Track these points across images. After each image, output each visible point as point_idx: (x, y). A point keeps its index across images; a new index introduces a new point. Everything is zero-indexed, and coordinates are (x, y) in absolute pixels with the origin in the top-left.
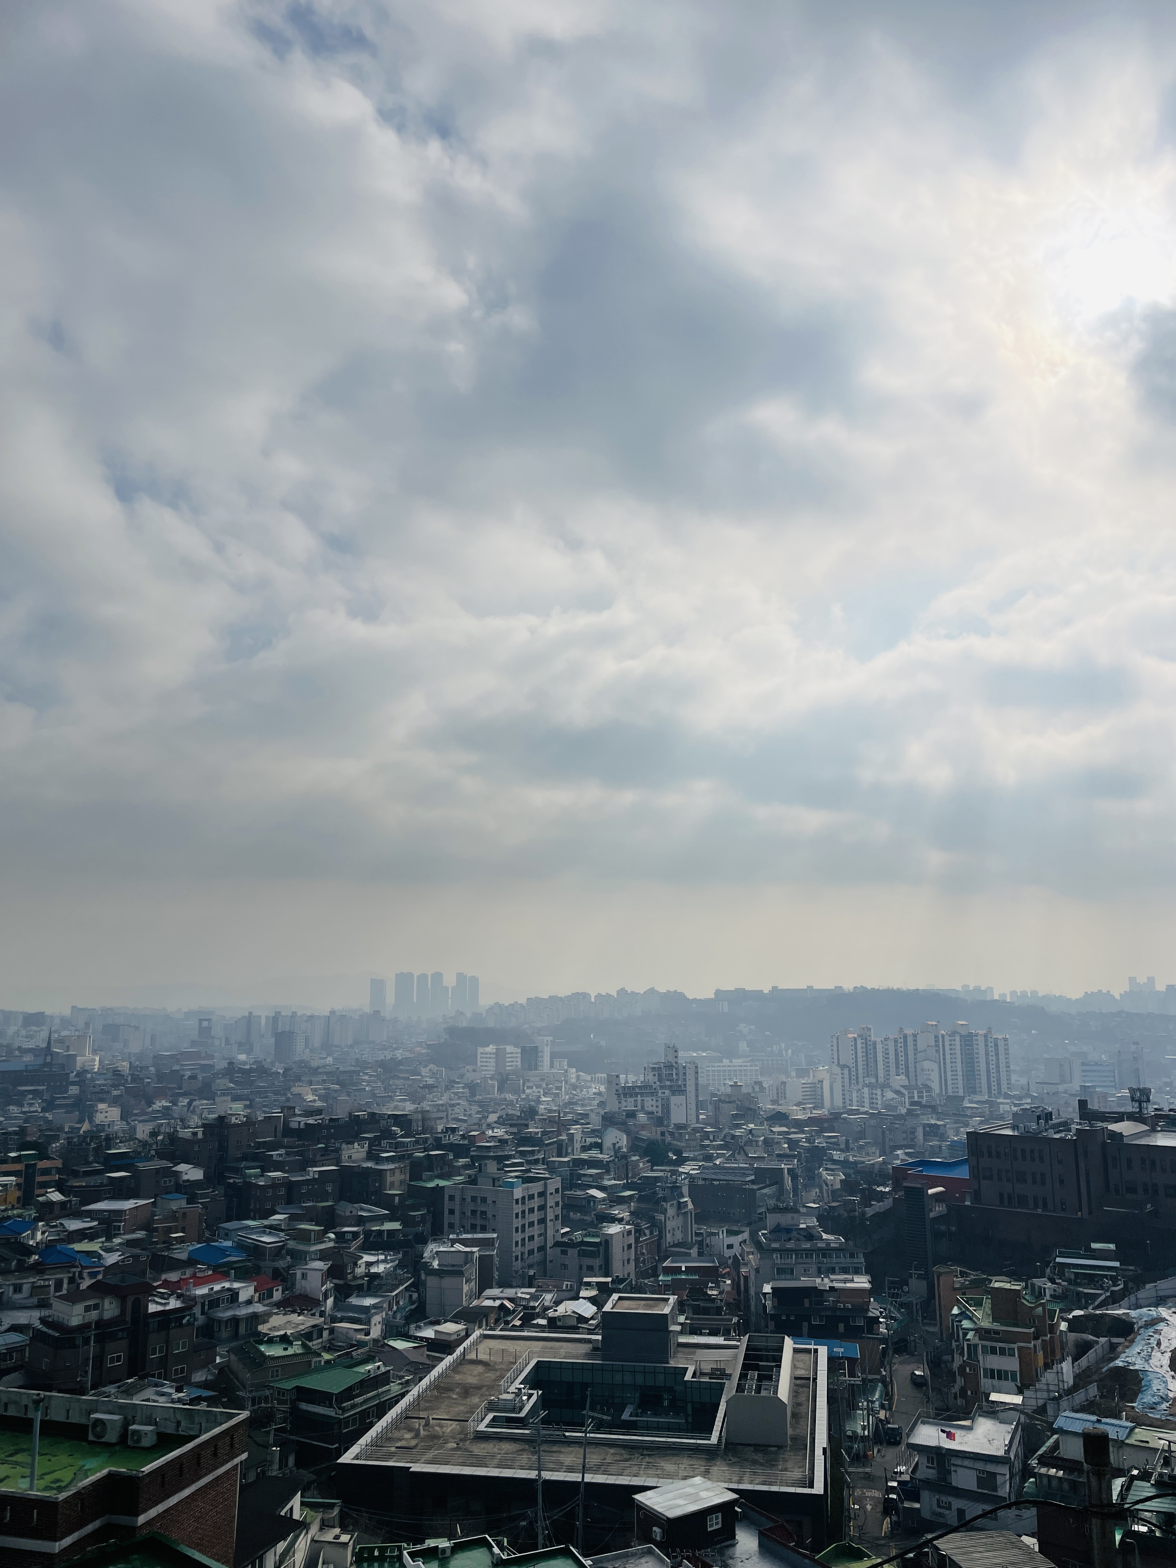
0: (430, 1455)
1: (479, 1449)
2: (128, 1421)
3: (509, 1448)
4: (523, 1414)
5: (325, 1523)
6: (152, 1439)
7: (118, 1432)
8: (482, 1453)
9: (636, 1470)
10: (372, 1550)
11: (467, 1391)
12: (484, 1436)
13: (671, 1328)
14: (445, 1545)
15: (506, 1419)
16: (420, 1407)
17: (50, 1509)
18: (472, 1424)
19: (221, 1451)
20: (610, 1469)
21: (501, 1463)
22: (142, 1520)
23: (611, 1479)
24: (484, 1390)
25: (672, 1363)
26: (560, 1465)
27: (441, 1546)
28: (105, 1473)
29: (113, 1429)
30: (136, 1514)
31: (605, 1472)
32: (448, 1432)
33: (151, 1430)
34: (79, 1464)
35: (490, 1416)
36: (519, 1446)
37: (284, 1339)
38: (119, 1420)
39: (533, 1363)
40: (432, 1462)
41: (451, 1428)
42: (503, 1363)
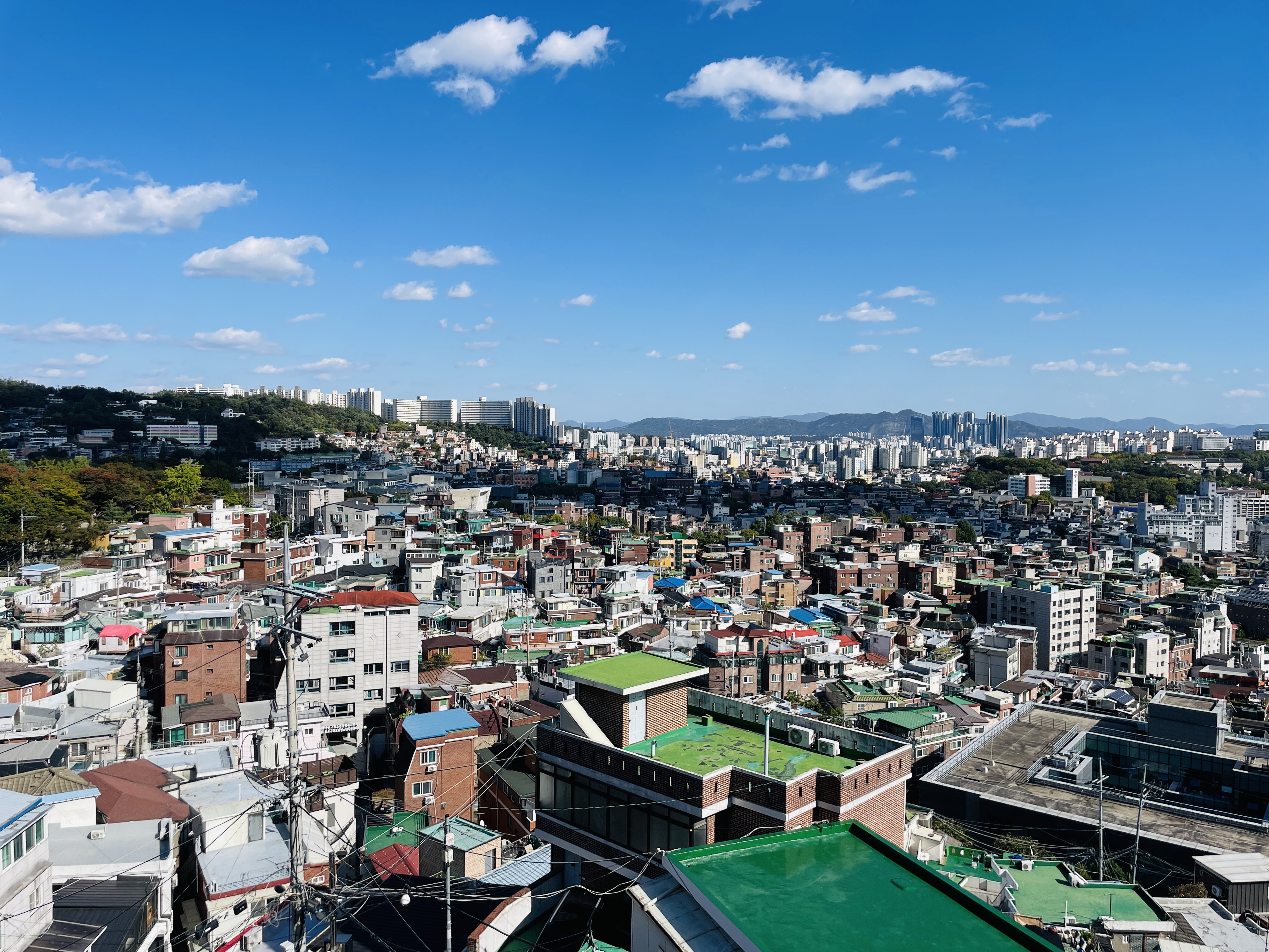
0: (995, 788)
1: (1039, 792)
2: (818, 734)
3: (1065, 796)
4: (1076, 772)
5: (920, 823)
6: (837, 750)
7: (811, 741)
8: (1040, 795)
9: (1186, 835)
10: (958, 850)
11: (1023, 747)
12: (1041, 783)
13: (1220, 725)
14: (1028, 863)
15: (1062, 774)
16: (984, 750)
17: (780, 789)
18: (1030, 772)
19: (894, 769)
20: (1161, 830)
21: (1058, 807)
22: (843, 809)
23: (1163, 839)
24: (1038, 749)
25: (1219, 754)
26: (1113, 819)
27: (1024, 862)
28: (815, 771)
29: (807, 738)
30: (839, 804)
31: (1156, 831)
32: (1009, 775)
33: (836, 744)
34: (787, 759)
35: (1046, 769)
36: (1075, 797)
37: (866, 683)
38: (811, 733)
39: (1082, 734)
40: (998, 794)
41: (1011, 772)
42: (1053, 730)
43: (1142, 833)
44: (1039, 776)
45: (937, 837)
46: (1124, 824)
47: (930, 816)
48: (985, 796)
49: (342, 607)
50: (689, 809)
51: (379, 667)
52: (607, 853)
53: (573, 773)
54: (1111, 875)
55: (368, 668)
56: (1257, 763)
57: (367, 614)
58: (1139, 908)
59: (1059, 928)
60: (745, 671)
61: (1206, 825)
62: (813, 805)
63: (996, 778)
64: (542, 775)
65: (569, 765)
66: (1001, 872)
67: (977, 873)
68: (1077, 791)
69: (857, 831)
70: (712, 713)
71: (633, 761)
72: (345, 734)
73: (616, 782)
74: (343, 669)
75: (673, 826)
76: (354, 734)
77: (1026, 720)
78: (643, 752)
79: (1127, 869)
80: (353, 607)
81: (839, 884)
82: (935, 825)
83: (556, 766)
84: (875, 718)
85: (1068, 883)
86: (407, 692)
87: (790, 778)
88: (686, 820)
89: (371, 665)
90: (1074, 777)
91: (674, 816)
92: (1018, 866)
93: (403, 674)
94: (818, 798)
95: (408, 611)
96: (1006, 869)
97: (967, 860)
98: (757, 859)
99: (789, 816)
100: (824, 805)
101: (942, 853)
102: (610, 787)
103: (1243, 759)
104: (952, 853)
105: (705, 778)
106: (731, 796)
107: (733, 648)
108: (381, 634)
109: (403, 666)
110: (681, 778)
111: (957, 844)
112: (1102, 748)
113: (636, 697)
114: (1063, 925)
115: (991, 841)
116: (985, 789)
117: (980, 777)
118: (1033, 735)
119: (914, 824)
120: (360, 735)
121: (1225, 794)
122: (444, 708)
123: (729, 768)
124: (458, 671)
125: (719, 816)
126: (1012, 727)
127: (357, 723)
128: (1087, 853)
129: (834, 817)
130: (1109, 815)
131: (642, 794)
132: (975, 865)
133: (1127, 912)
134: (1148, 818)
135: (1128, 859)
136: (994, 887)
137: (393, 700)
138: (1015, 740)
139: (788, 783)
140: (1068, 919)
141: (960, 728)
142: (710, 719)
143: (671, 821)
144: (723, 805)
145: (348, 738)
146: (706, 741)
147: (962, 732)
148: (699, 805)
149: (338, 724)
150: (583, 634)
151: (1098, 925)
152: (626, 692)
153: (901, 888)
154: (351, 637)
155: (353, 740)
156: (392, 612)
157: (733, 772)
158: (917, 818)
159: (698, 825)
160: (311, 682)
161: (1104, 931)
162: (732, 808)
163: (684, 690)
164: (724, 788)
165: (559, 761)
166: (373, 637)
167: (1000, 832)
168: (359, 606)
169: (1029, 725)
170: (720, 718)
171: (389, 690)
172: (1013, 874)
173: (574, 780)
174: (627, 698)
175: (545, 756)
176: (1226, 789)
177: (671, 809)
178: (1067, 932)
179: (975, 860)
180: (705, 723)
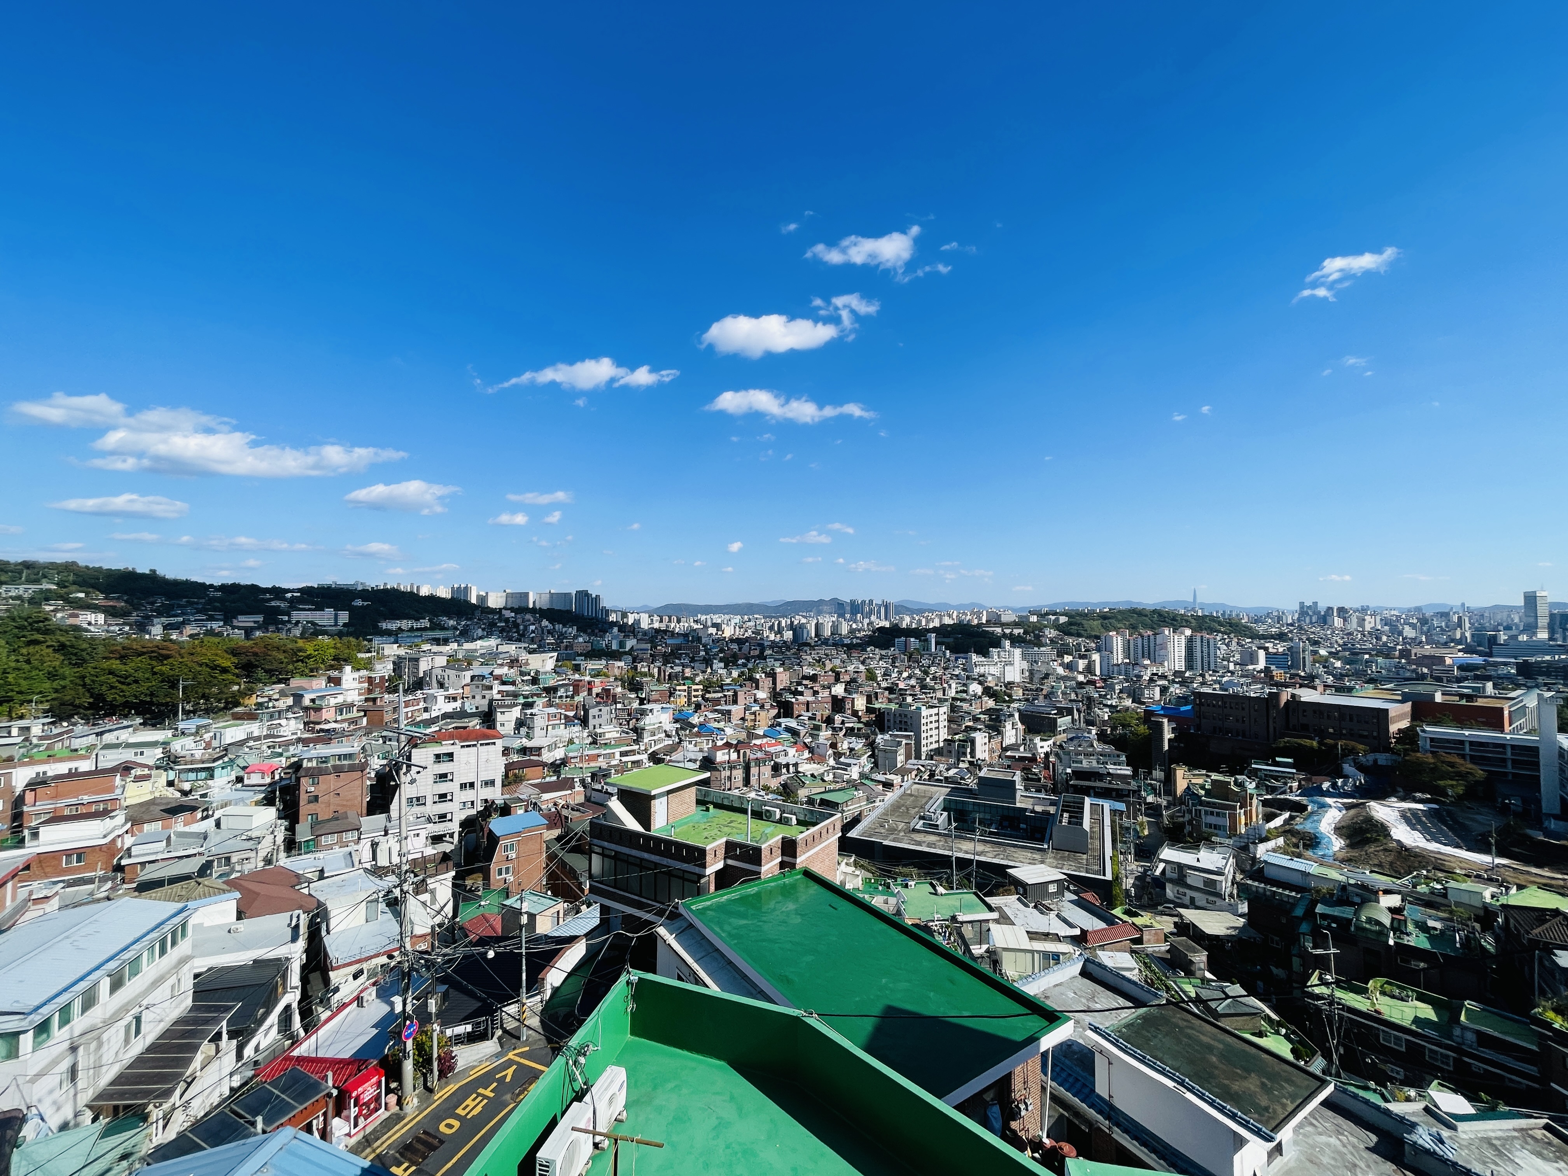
0: (892, 837)
1: (918, 837)
2: (783, 812)
3: (932, 838)
4: (938, 823)
5: (847, 864)
6: (794, 821)
7: (778, 817)
8: (918, 839)
9: (1002, 856)
10: (870, 879)
11: (908, 809)
12: (919, 831)
13: (1017, 787)
14: (912, 883)
15: (930, 824)
16: (885, 814)
17: (758, 851)
18: (912, 825)
19: (830, 831)
20: (988, 854)
21: (929, 845)
22: (799, 860)
23: (989, 860)
24: (917, 809)
25: (1018, 805)
26: (961, 850)
27: (909, 883)
28: (781, 836)
29: (775, 815)
30: (796, 857)
31: (985, 856)
32: (900, 827)
33: (794, 817)
34: (762, 830)
35: (922, 822)
36: (938, 838)
37: (812, 775)
38: (778, 811)
39: (942, 798)
40: (894, 841)
41: (901, 826)
42: (925, 797)
43: (977, 858)
44: (917, 827)
45: (857, 872)
46: (967, 852)
47: (853, 859)
48: (886, 843)
49: (444, 743)
50: (697, 870)
51: (472, 785)
52: (640, 906)
53: (616, 852)
54: (961, 886)
55: (463, 786)
56: (1039, 809)
57: (462, 747)
58: (977, 905)
59: (931, 924)
60: (734, 772)
61: (1013, 849)
62: (780, 859)
63: (892, 830)
64: (593, 855)
65: (613, 846)
66: (896, 891)
67: (882, 893)
68: (939, 834)
69: (808, 874)
70: (712, 803)
71: (658, 840)
72: (445, 835)
73: (646, 856)
74: (443, 788)
75: (686, 883)
76: (452, 835)
77: (909, 792)
78: (665, 833)
79: (970, 882)
80: (452, 742)
81: (797, 912)
82: (856, 864)
83: (603, 848)
84: (818, 798)
85: (936, 894)
86: (493, 802)
87: (765, 842)
88: (695, 878)
89: (466, 784)
90: (937, 826)
91: (687, 876)
92: (906, 886)
93: (490, 789)
94: (783, 854)
95: (494, 743)
96: (899, 888)
97: (875, 885)
98: (743, 900)
99: (764, 869)
100: (786, 859)
101: (861, 882)
102: (642, 860)
103: (1031, 807)
104: (866, 881)
105: (707, 848)
106: (725, 858)
107: (726, 758)
108: (473, 760)
109: (490, 783)
110: (691, 849)
111: (870, 875)
112: (953, 806)
113: (661, 795)
114: (933, 921)
115: (889, 872)
116: (885, 839)
117: (883, 831)
118: (913, 801)
119: (843, 864)
120: (456, 836)
121: (1023, 829)
122: (521, 812)
123: (724, 840)
124: (531, 785)
125: (718, 873)
126: (901, 797)
127: (455, 827)
128: (946, 873)
129: (793, 866)
130: (958, 848)
131: (665, 863)
132: (880, 888)
133: (971, 908)
134: (980, 847)
135: (969, 875)
136: (892, 901)
137: (482, 808)
138: (903, 805)
139: (763, 847)
140: (936, 916)
141: (870, 800)
142: (711, 807)
143: (684, 879)
144: (720, 865)
145: (447, 838)
146: (708, 822)
147: (872, 803)
148: (704, 866)
149: (438, 829)
150: (623, 754)
151: (954, 919)
152: (653, 793)
153: (836, 909)
154: (451, 763)
155: (451, 840)
156: (482, 745)
157: (727, 842)
158: (845, 861)
159: (703, 881)
160: (418, 799)
161: (957, 922)
162: (726, 866)
163: (693, 789)
164: (721, 853)
165: (606, 844)
166: (467, 763)
167: (895, 866)
168: (457, 741)
169: (911, 795)
170: (718, 806)
171: (479, 802)
172: (903, 891)
173: (617, 857)
174: (654, 797)
175: (596, 841)
176: (1023, 826)
177: (684, 871)
178: (936, 926)
179: (881, 885)
180: (707, 810)
